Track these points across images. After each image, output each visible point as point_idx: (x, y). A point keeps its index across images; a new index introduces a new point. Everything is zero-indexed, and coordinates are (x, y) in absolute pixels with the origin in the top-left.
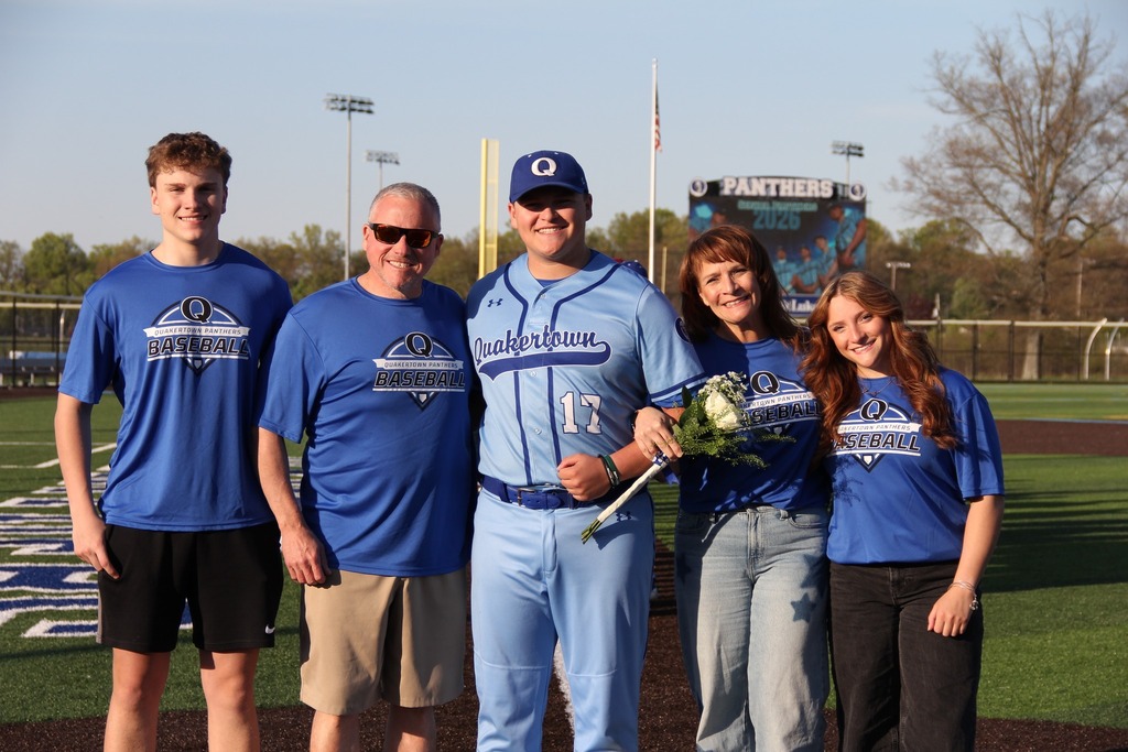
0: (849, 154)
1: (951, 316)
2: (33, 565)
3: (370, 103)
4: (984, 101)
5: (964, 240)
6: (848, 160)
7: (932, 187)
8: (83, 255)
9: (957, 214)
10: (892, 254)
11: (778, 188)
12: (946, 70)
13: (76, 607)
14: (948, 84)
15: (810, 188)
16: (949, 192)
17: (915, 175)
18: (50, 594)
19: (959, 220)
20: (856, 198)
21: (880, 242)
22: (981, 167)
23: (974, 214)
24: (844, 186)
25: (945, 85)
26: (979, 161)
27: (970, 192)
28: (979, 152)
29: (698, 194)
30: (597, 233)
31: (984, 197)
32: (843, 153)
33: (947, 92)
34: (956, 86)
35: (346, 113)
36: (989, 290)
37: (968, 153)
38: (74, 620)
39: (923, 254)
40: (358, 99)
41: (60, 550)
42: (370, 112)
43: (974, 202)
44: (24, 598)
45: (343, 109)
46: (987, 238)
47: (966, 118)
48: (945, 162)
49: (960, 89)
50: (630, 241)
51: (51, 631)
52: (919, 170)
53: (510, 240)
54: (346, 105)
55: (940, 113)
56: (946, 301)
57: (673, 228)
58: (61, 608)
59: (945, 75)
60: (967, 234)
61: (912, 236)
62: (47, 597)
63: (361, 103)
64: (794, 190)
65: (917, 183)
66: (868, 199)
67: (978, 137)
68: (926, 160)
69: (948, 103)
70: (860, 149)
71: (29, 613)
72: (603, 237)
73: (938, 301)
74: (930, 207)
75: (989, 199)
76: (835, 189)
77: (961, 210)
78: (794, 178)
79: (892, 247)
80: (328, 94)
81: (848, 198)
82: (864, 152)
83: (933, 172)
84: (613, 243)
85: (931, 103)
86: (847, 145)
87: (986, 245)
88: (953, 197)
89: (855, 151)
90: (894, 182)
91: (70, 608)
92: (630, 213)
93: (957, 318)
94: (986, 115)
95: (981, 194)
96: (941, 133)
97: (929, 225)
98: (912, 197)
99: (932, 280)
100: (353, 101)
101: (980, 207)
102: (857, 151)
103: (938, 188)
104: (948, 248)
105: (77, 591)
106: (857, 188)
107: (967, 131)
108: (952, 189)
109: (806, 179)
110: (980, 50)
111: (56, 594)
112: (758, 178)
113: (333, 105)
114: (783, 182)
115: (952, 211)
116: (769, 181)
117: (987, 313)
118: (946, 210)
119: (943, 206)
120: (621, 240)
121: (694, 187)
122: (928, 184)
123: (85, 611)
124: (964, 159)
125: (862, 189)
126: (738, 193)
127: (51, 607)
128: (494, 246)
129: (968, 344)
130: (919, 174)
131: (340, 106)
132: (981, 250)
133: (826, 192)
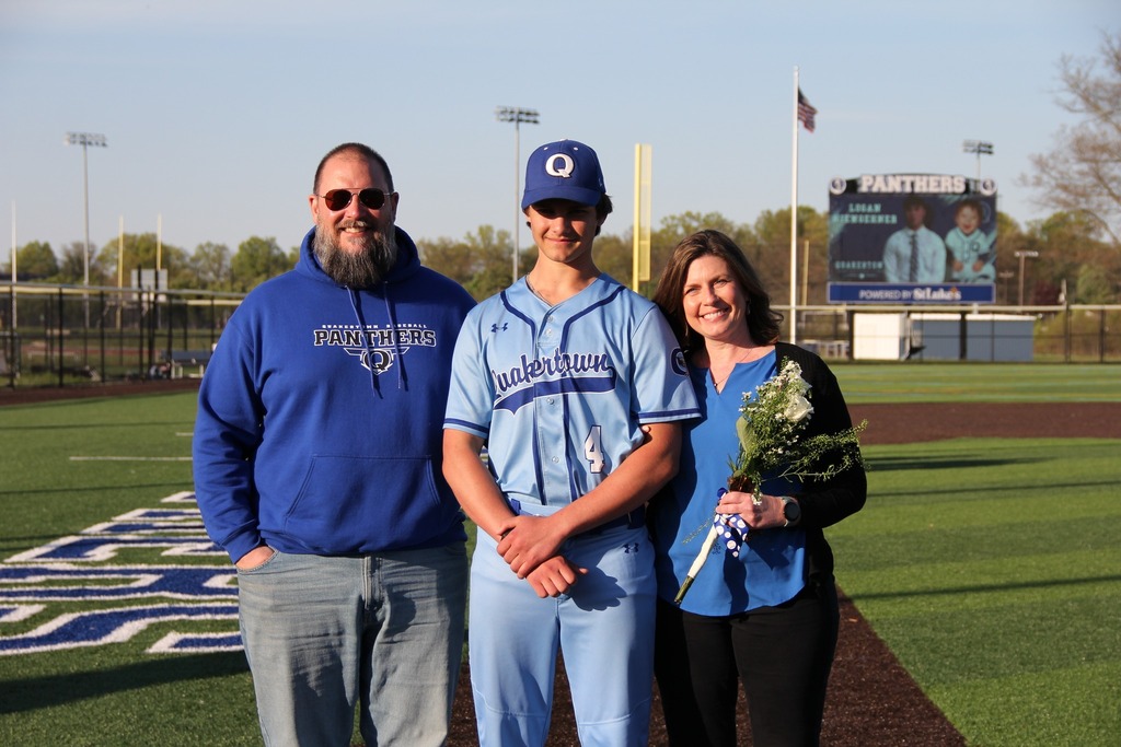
0: (980, 151)
1: (1077, 301)
2: (179, 567)
3: (536, 114)
4: (1110, 100)
5: (1089, 230)
6: (978, 157)
7: (1060, 181)
8: (283, 255)
9: (1083, 206)
10: (1019, 244)
11: (913, 185)
12: (1073, 72)
13: (208, 616)
14: (1075, 85)
15: (943, 184)
16: (1076, 187)
17: (1043, 170)
18: (188, 601)
19: (1085, 212)
20: (987, 193)
21: (1008, 233)
22: (1106, 161)
23: (1100, 205)
24: (976, 182)
25: (1072, 86)
26: (1105, 156)
27: (1095, 185)
28: (1104, 148)
29: (837, 192)
30: (744, 229)
31: (1110, 190)
32: (974, 151)
33: (1074, 92)
34: (1083, 86)
35: (514, 124)
36: (1114, 276)
37: (1094, 149)
38: (203, 631)
39: (1050, 242)
40: (525, 111)
41: (209, 549)
42: (535, 122)
43: (1100, 194)
44: (160, 606)
45: (512, 120)
46: (1112, 228)
47: (1092, 116)
48: (1072, 156)
49: (1086, 89)
50: (775, 236)
51: (176, 646)
52: (1047, 165)
53: (664, 236)
54: (515, 116)
55: (1066, 113)
56: (1071, 287)
57: (814, 223)
58: (193, 618)
59: (1072, 77)
60: (1092, 224)
61: (1039, 227)
62: (182, 605)
63: (528, 114)
64: (928, 185)
65: (1045, 178)
66: (999, 193)
67: (1104, 134)
68: (1053, 156)
69: (1074, 103)
70: (990, 147)
71: (160, 623)
72: (749, 233)
73: (1064, 286)
74: (1058, 201)
75: (1115, 191)
76: (967, 185)
77: (1087, 202)
78: (928, 175)
79: (1020, 237)
80: (499, 107)
81: (979, 193)
82: (994, 149)
83: (1061, 167)
84: (759, 237)
85: (1058, 102)
86: (977, 144)
87: (1111, 234)
88: (1080, 190)
89: (985, 149)
90: (1023, 179)
91: (202, 617)
92: (775, 210)
93: (1084, 303)
94: (1111, 113)
95: (1106, 186)
96: (1068, 131)
97: (1055, 216)
98: (1041, 191)
99: (1059, 268)
100: (521, 113)
101: (1105, 198)
102: (987, 149)
103: (1066, 182)
104: (1074, 238)
105: (213, 597)
106: (988, 184)
107: (1092, 128)
108: (1079, 183)
109: (940, 175)
110: (1107, 53)
111: (193, 601)
112: (894, 175)
113: (502, 117)
114: (917, 179)
115: (1078, 203)
116: (905, 178)
117: (1113, 297)
118: (1073, 203)
119: (1070, 198)
120: (767, 234)
121: (834, 185)
122: (1056, 179)
123: (217, 621)
124: (1089, 155)
125: (993, 184)
126: (875, 190)
127: (184, 617)
128: (647, 243)
129: (1094, 328)
130: (1047, 170)
131: (509, 117)
132: (1106, 239)
133: (958, 187)
